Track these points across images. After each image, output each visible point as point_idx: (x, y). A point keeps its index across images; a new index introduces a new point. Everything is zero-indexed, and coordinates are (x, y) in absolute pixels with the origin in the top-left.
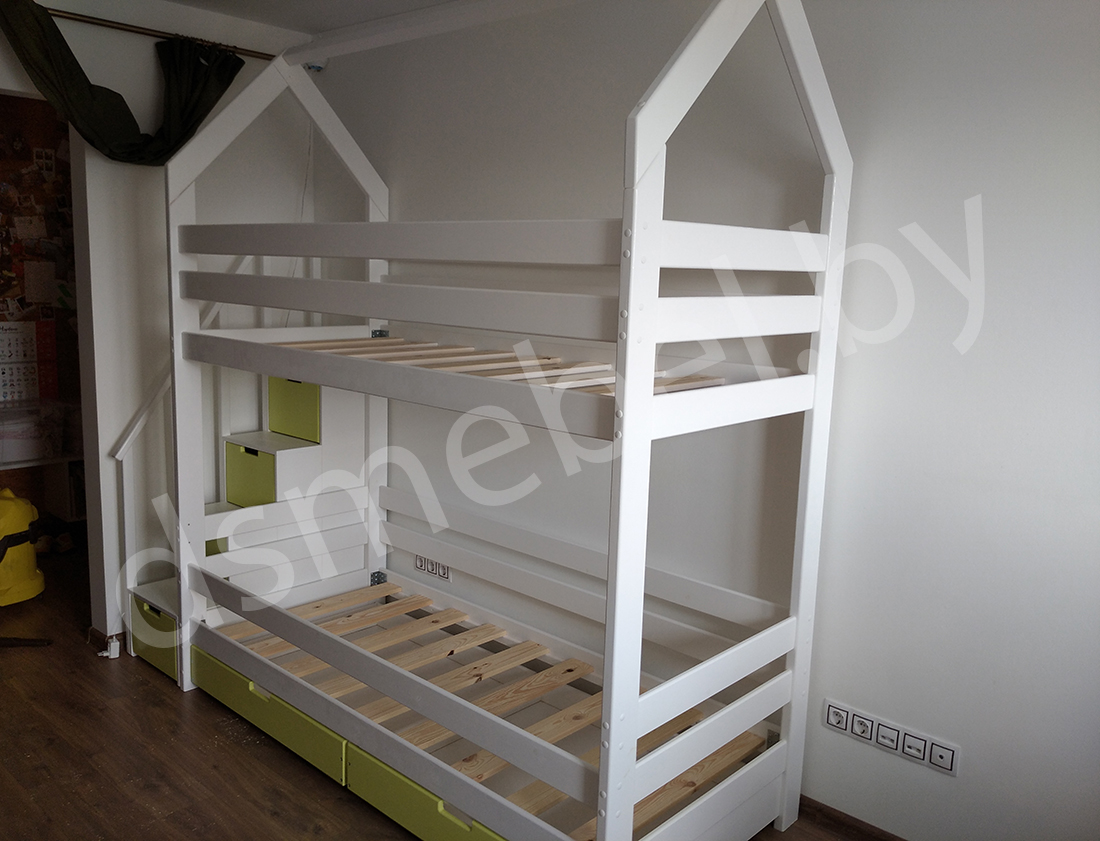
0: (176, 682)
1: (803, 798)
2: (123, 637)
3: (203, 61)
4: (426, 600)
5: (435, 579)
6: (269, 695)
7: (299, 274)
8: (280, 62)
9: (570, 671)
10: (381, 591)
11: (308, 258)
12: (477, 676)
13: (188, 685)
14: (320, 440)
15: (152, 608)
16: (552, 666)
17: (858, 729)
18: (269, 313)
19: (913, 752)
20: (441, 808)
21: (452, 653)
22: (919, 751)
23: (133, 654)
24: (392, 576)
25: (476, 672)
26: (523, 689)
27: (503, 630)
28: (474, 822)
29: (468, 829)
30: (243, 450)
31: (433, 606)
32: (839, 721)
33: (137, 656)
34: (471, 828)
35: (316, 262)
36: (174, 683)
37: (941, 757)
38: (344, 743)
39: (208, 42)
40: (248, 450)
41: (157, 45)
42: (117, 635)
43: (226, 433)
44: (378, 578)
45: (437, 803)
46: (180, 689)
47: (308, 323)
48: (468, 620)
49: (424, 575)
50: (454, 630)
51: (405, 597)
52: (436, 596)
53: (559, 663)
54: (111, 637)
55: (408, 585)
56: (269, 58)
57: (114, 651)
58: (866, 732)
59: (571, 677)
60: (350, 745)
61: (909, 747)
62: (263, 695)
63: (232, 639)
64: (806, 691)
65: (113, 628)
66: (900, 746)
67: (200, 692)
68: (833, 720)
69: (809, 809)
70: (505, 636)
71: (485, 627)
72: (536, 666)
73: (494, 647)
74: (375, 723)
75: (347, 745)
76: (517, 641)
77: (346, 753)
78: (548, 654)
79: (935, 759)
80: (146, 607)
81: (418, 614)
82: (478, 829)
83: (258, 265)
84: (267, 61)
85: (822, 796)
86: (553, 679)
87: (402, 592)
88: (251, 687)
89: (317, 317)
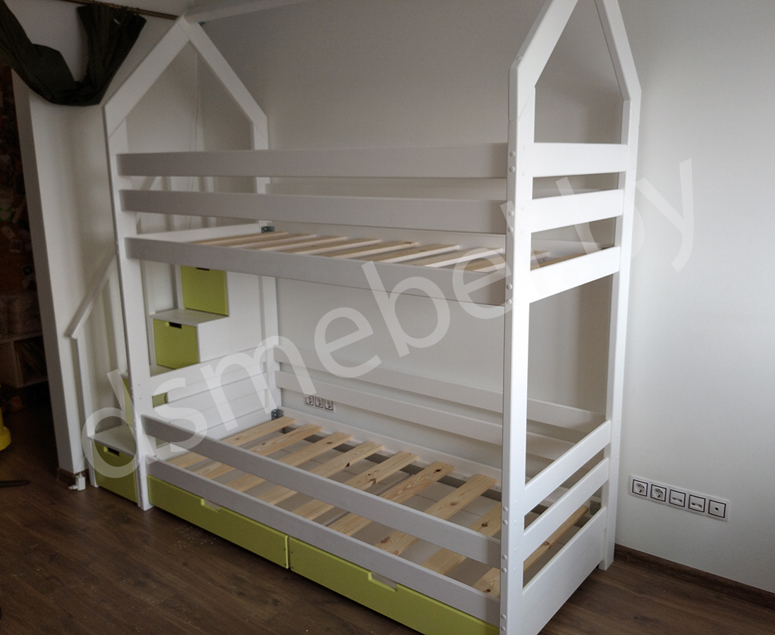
0: (135, 504)
1: (616, 546)
2: (86, 473)
3: (116, 21)
4: (318, 428)
5: (322, 411)
6: (219, 508)
7: (196, 189)
8: (182, 22)
9: (438, 471)
10: (280, 423)
11: (202, 176)
12: (372, 480)
13: (146, 506)
14: (228, 313)
15: (110, 450)
16: (423, 469)
17: (655, 495)
18: (177, 219)
19: (696, 507)
20: (370, 578)
21: (348, 465)
22: (700, 506)
23: (96, 486)
24: (287, 413)
25: (370, 478)
26: (409, 487)
27: (381, 445)
28: (398, 586)
29: (394, 591)
30: (168, 324)
31: (324, 431)
32: (640, 490)
33: (100, 488)
34: (396, 590)
35: (210, 181)
36: (135, 505)
37: (717, 509)
38: (286, 537)
39: (118, 6)
40: (172, 324)
41: (79, 10)
42: (82, 472)
43: (152, 312)
44: (277, 414)
45: (367, 575)
46: (141, 510)
47: (205, 225)
48: (352, 440)
49: (313, 409)
50: (344, 449)
51: (301, 427)
52: (323, 423)
53: (428, 466)
54: (78, 474)
55: (300, 417)
56: (173, 18)
57: (81, 484)
58: (661, 496)
59: (439, 475)
60: (291, 539)
61: (693, 504)
62: (214, 508)
63: (181, 468)
64: (617, 472)
65: (78, 467)
66: (687, 504)
67: (156, 510)
68: (637, 490)
69: (621, 553)
70: (383, 449)
71: (366, 444)
72: (411, 470)
73: (377, 459)
74: (309, 520)
75: (288, 539)
76: (393, 452)
77: (288, 546)
78: (418, 460)
79: (711, 510)
80: (106, 450)
81: (313, 439)
82: (401, 589)
83: (165, 184)
84: (172, 21)
85: (630, 543)
86: (428, 478)
87: (297, 423)
88: (203, 502)
89: (213, 220)
